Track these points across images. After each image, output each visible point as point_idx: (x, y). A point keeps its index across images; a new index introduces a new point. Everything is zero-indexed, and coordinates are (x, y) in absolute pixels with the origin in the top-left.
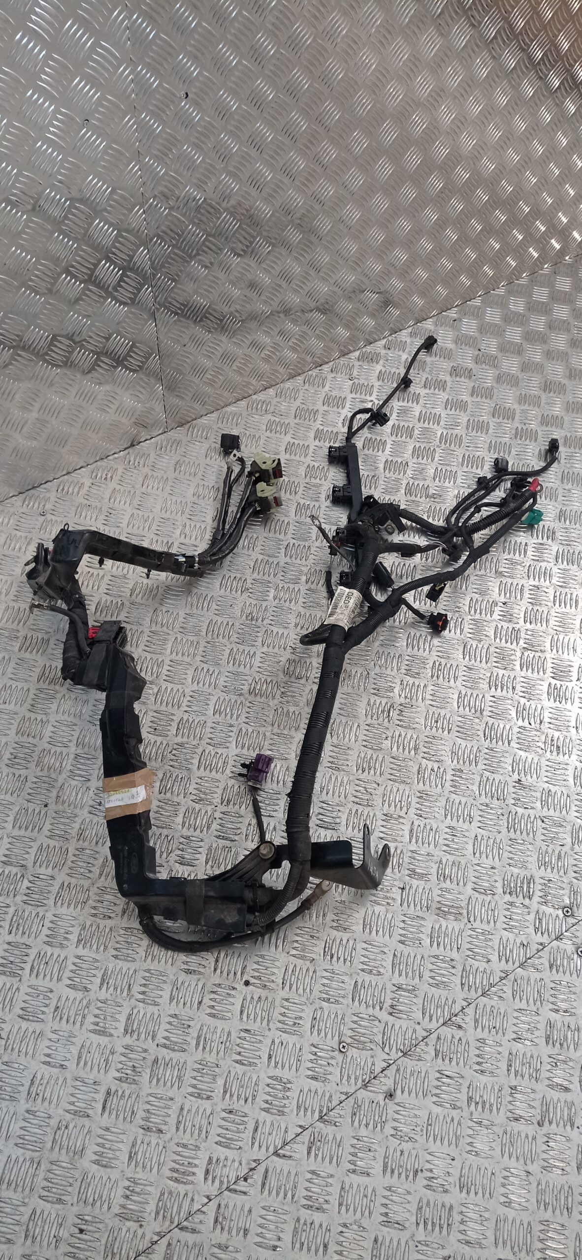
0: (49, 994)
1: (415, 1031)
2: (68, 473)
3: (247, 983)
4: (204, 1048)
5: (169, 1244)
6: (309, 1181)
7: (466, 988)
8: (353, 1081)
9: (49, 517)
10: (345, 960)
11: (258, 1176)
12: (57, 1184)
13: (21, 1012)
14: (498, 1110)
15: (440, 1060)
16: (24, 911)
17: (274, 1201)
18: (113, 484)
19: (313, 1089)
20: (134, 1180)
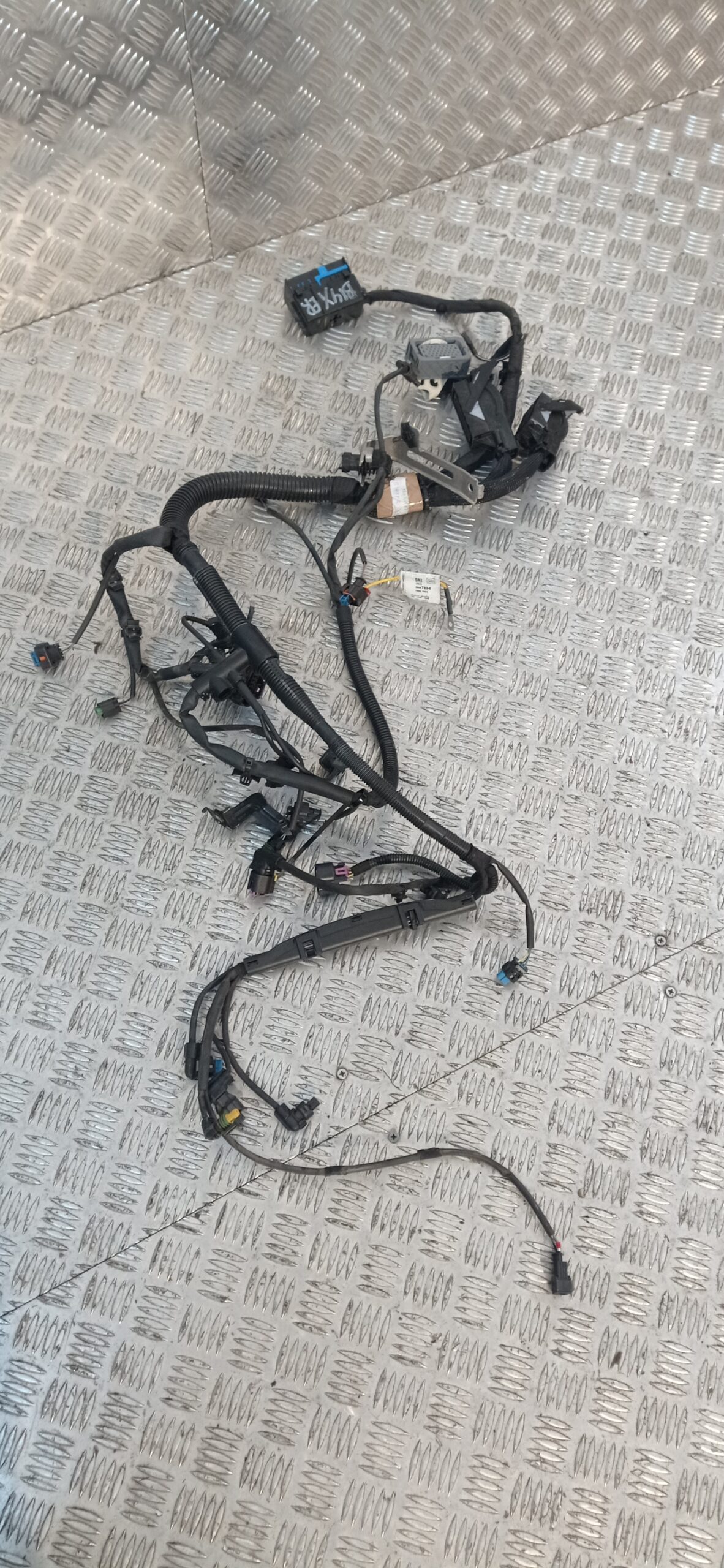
1: (436, 1065)
2: (71, 308)
5: (94, 1280)
6: (276, 1226)
7: (511, 1020)
8: (348, 1114)
9: (40, 367)
10: (359, 971)
11: (213, 1213)
14: (529, 1170)
15: (463, 1103)
17: (229, 1245)
18: (129, 329)
20: (58, 1200)
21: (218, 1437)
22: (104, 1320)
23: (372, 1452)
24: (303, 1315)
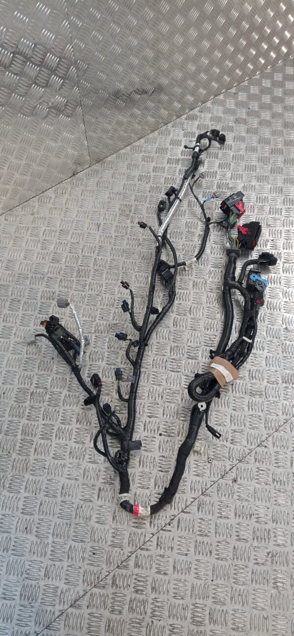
0: (66, 447)
1: (244, 450)
2: (43, 192)
3: (160, 435)
4: (143, 466)
5: (136, 557)
6: (200, 523)
7: (267, 429)
8: (216, 475)
9: (36, 216)
11: (175, 522)
12: (80, 534)
13: (54, 456)
14: (288, 484)
15: (257, 463)
16: (49, 409)
17: (184, 534)
18: (66, 196)
19: (198, 481)
20: (116, 529)
21: (197, 607)
22: (144, 571)
23: (256, 601)
24: (218, 555)
